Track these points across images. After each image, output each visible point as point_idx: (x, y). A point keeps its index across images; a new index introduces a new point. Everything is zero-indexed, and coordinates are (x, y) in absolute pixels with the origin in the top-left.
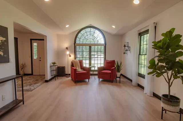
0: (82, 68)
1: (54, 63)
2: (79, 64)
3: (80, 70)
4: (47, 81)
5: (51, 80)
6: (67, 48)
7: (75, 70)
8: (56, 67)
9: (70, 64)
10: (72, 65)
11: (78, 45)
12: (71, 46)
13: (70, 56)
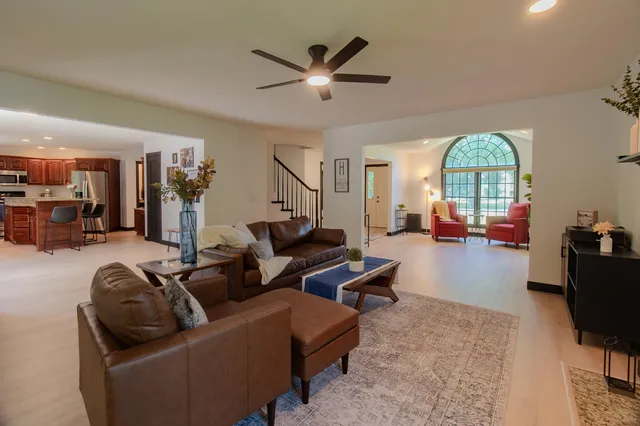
0: (453, 216)
1: (402, 206)
2: (447, 209)
3: (449, 220)
4: (389, 234)
5: (396, 233)
6: (426, 179)
7: (437, 218)
8: (405, 213)
9: (430, 209)
10: (434, 211)
11: (449, 172)
12: (433, 175)
13: (432, 194)
